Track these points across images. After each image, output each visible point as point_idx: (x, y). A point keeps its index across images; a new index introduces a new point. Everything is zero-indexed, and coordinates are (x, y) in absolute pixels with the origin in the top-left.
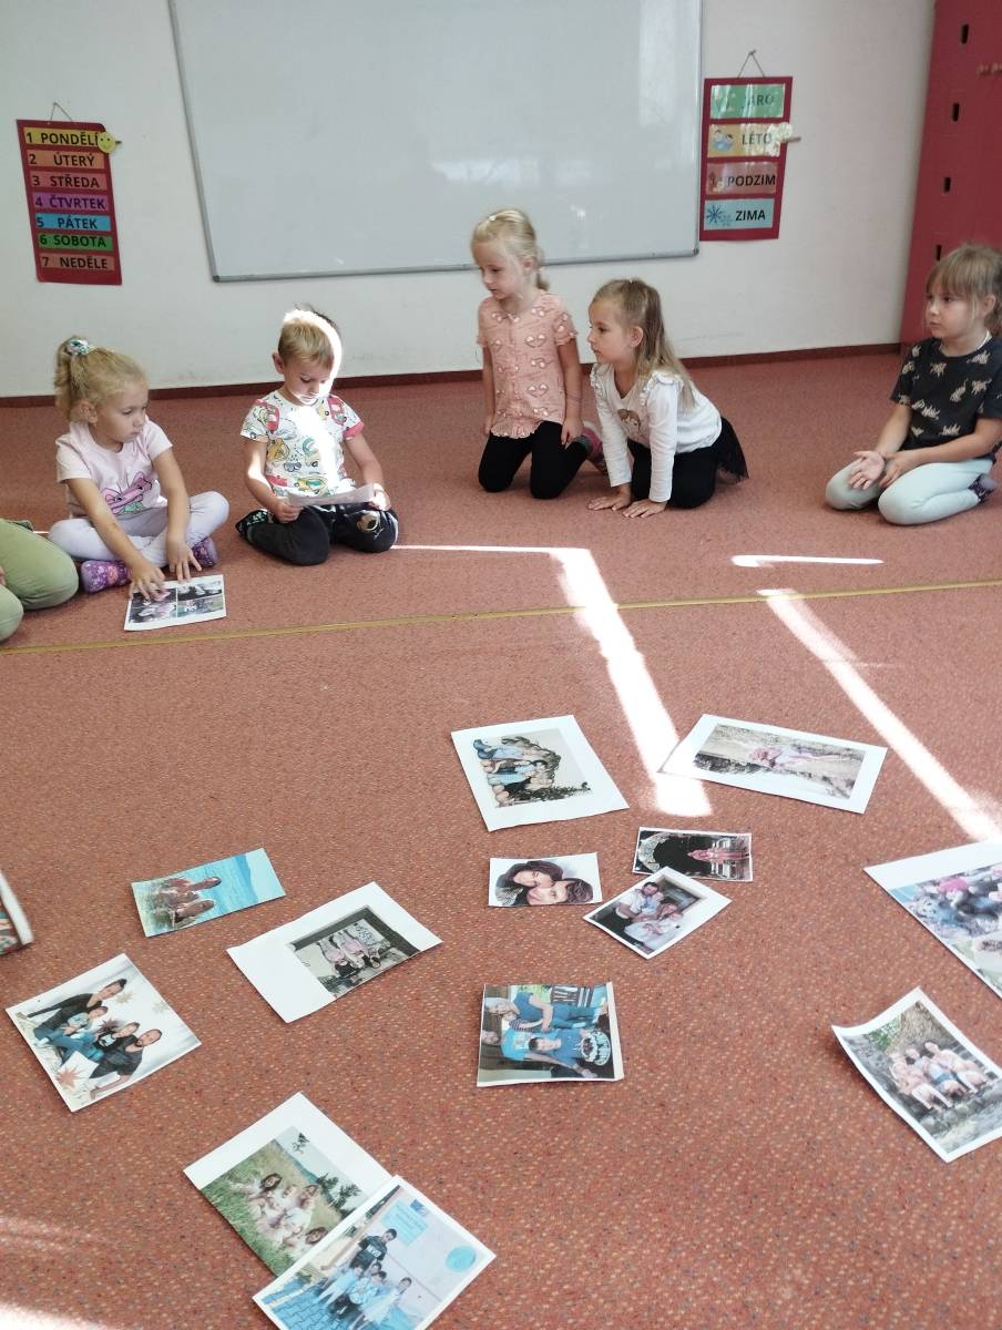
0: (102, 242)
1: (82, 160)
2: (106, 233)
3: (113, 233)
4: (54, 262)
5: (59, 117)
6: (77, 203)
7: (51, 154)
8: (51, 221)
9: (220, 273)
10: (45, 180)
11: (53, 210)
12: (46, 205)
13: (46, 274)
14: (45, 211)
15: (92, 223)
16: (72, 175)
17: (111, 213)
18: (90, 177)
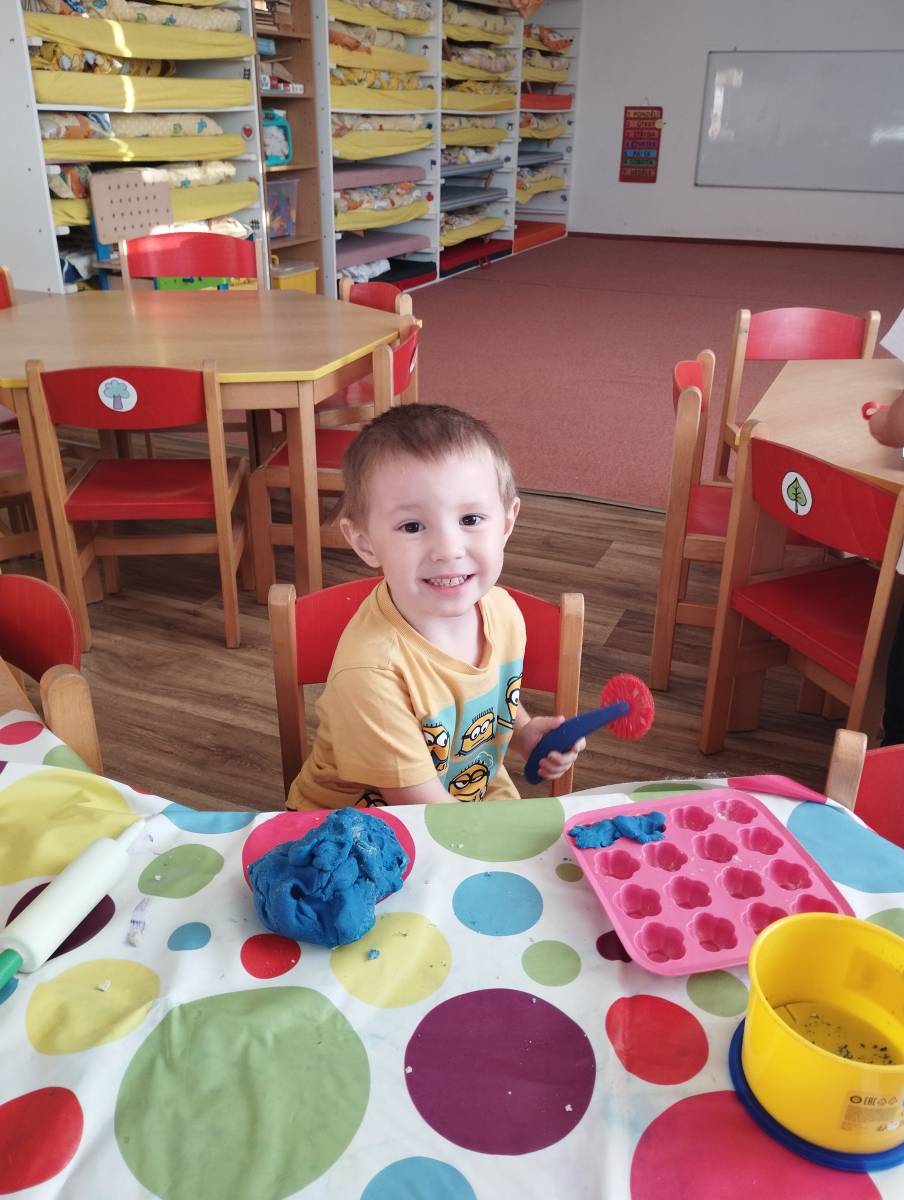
0: (651, 163)
1: (650, 124)
2: (653, 158)
3: (657, 159)
4: (628, 172)
5: (645, 105)
6: (643, 144)
7: (636, 122)
8: (630, 153)
9: (699, 182)
10: (632, 134)
11: (632, 148)
12: (630, 145)
13: (624, 178)
14: (629, 148)
15: (649, 154)
16: (645, 131)
17: (658, 149)
18: (651, 131)
